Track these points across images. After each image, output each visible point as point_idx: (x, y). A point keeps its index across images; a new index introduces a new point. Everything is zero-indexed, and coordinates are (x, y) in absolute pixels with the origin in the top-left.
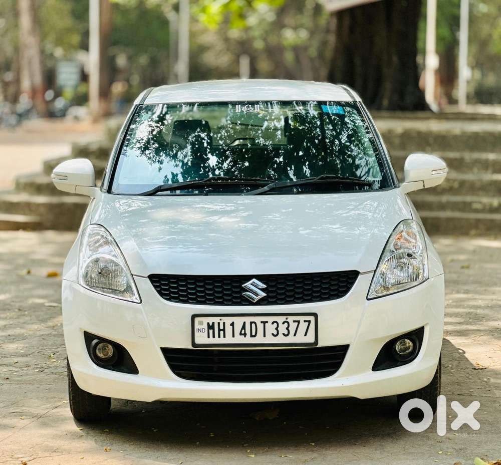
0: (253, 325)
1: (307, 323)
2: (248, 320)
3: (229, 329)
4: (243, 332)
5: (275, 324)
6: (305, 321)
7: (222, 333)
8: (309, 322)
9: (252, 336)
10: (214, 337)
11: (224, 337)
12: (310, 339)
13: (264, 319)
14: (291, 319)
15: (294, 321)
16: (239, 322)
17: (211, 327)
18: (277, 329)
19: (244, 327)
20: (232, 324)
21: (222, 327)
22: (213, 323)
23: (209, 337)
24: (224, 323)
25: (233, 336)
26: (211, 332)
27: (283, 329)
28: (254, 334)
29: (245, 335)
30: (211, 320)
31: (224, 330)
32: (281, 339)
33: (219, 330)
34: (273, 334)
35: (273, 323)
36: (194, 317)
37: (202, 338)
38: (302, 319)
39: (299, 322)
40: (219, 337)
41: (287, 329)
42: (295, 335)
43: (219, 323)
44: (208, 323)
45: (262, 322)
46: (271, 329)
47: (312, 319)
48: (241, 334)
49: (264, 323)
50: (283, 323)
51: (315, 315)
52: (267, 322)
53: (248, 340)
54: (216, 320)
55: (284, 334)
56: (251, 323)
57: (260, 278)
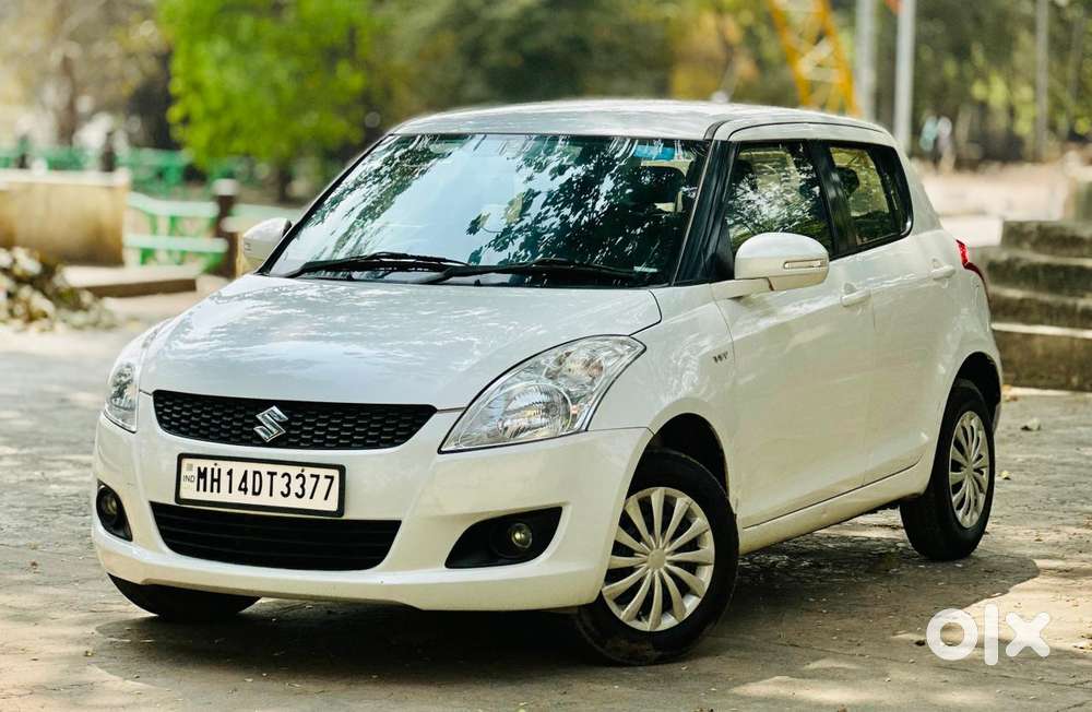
0: (257, 476)
1: (329, 481)
2: (251, 467)
3: (225, 479)
4: (243, 486)
5: (287, 478)
6: (327, 477)
7: (215, 484)
8: (332, 478)
9: (254, 493)
10: (205, 490)
11: (219, 491)
12: (332, 505)
13: (272, 468)
14: (308, 471)
15: (312, 476)
16: (239, 469)
17: (202, 474)
18: (288, 485)
19: (244, 479)
20: (230, 473)
21: (216, 477)
22: (206, 469)
23: (198, 489)
24: (219, 470)
25: (230, 492)
26: (202, 481)
27: (296, 486)
28: (257, 490)
29: (245, 490)
30: (203, 464)
31: (218, 481)
32: (292, 502)
33: (213, 480)
34: (282, 493)
35: (283, 476)
36: (181, 458)
37: (189, 491)
38: (322, 472)
39: (318, 477)
40: (212, 491)
41: (302, 486)
42: (311, 498)
43: (213, 470)
44: (199, 469)
45: (269, 473)
46: (280, 484)
47: (335, 473)
48: (240, 489)
49: (272, 474)
50: (297, 477)
51: (342, 469)
52: (275, 474)
53: (249, 499)
54: (209, 464)
55: (297, 494)
56: (255, 473)
57: (282, 405)
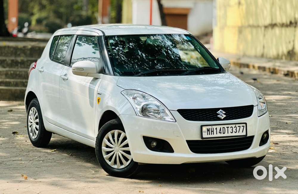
0: (224, 129)
1: (243, 127)
2: (222, 126)
3: (215, 131)
4: (220, 132)
5: (232, 128)
6: (242, 126)
8: (244, 126)
9: (223, 133)
10: (210, 134)
11: (213, 134)
12: (244, 134)
13: (228, 126)
14: (237, 125)
15: (238, 126)
16: (218, 127)
17: (208, 130)
18: (232, 130)
19: (220, 130)
20: (216, 129)
21: (212, 130)
23: (208, 134)
24: (213, 128)
25: (217, 134)
26: (208, 132)
27: (234, 130)
28: (224, 132)
30: (208, 127)
31: (213, 131)
32: (234, 134)
33: (212, 131)
34: (231, 132)
35: (231, 128)
36: (202, 126)
37: (205, 135)
39: (240, 126)
40: (212, 134)
41: (236, 130)
42: (239, 132)
43: (211, 128)
46: (230, 130)
48: (219, 133)
50: (234, 127)
51: (246, 124)
52: (229, 127)
53: (222, 135)
55: (235, 132)
56: (223, 128)
57: (223, 109)
